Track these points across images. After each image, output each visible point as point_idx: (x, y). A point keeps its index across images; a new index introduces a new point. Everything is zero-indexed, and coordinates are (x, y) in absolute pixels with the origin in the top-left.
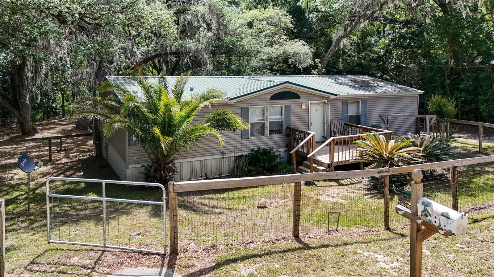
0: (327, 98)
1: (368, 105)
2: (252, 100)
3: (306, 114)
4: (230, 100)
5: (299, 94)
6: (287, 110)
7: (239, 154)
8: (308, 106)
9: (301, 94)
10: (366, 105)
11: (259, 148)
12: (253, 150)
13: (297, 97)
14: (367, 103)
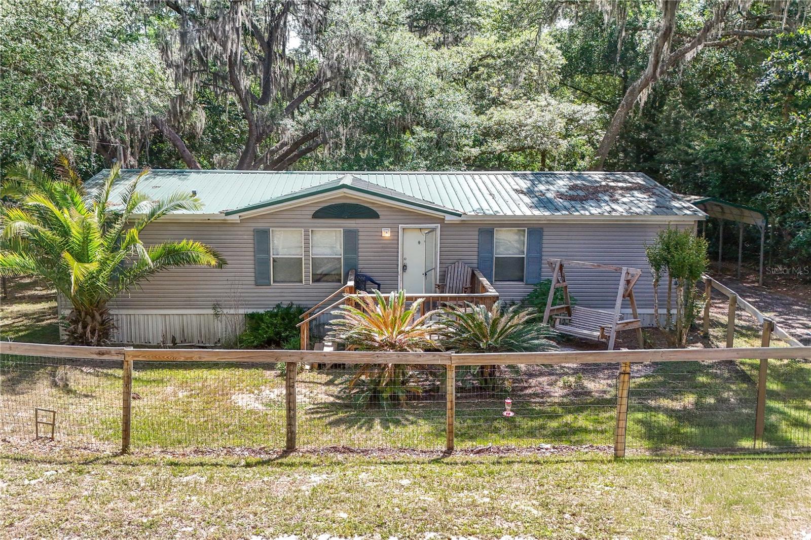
0: (441, 221)
1: (544, 237)
2: (276, 216)
3: (393, 247)
4: (228, 214)
5: (375, 209)
6: (351, 239)
7: (250, 311)
8: (395, 233)
9: (381, 209)
10: (541, 239)
11: (292, 304)
12: (278, 306)
13: (372, 215)
14: (545, 233)
